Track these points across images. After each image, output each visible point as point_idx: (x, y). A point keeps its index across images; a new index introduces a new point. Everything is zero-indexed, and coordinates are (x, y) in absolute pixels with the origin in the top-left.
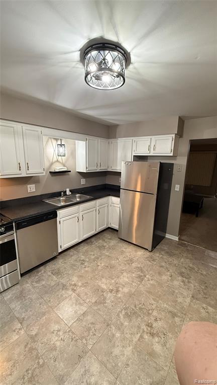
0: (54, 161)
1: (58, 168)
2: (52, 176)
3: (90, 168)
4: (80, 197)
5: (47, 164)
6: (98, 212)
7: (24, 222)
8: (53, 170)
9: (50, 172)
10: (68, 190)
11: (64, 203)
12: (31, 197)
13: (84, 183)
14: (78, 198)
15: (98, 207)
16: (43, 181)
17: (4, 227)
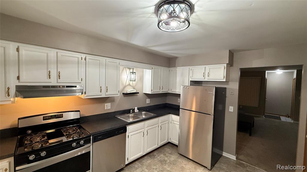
1: (129, 90)
2: (124, 96)
3: (154, 91)
5: (121, 87)
6: (160, 128)
7: (100, 136)
8: (125, 92)
9: (123, 93)
10: (136, 108)
11: (132, 119)
12: (107, 113)
13: (148, 103)
14: (144, 115)
15: (160, 124)
16: (117, 101)
17: (83, 140)
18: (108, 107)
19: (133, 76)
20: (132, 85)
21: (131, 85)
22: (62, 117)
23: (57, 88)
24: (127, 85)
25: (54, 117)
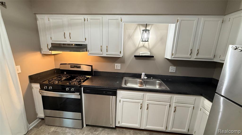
0: (140, 46)
1: (143, 52)
2: (136, 59)
3: (177, 56)
4: (160, 85)
5: (132, 49)
6: (173, 109)
7: (88, 90)
8: (138, 55)
9: (135, 56)
10: (143, 74)
11: (140, 85)
12: (117, 72)
13: (172, 71)
14: (158, 85)
15: (174, 104)
16: (128, 62)
17: (74, 88)
18: (117, 67)
19: (146, 35)
20: (148, 47)
21: (146, 47)
22: (80, 68)
23: (70, 45)
24: (141, 47)
25: (76, 67)
